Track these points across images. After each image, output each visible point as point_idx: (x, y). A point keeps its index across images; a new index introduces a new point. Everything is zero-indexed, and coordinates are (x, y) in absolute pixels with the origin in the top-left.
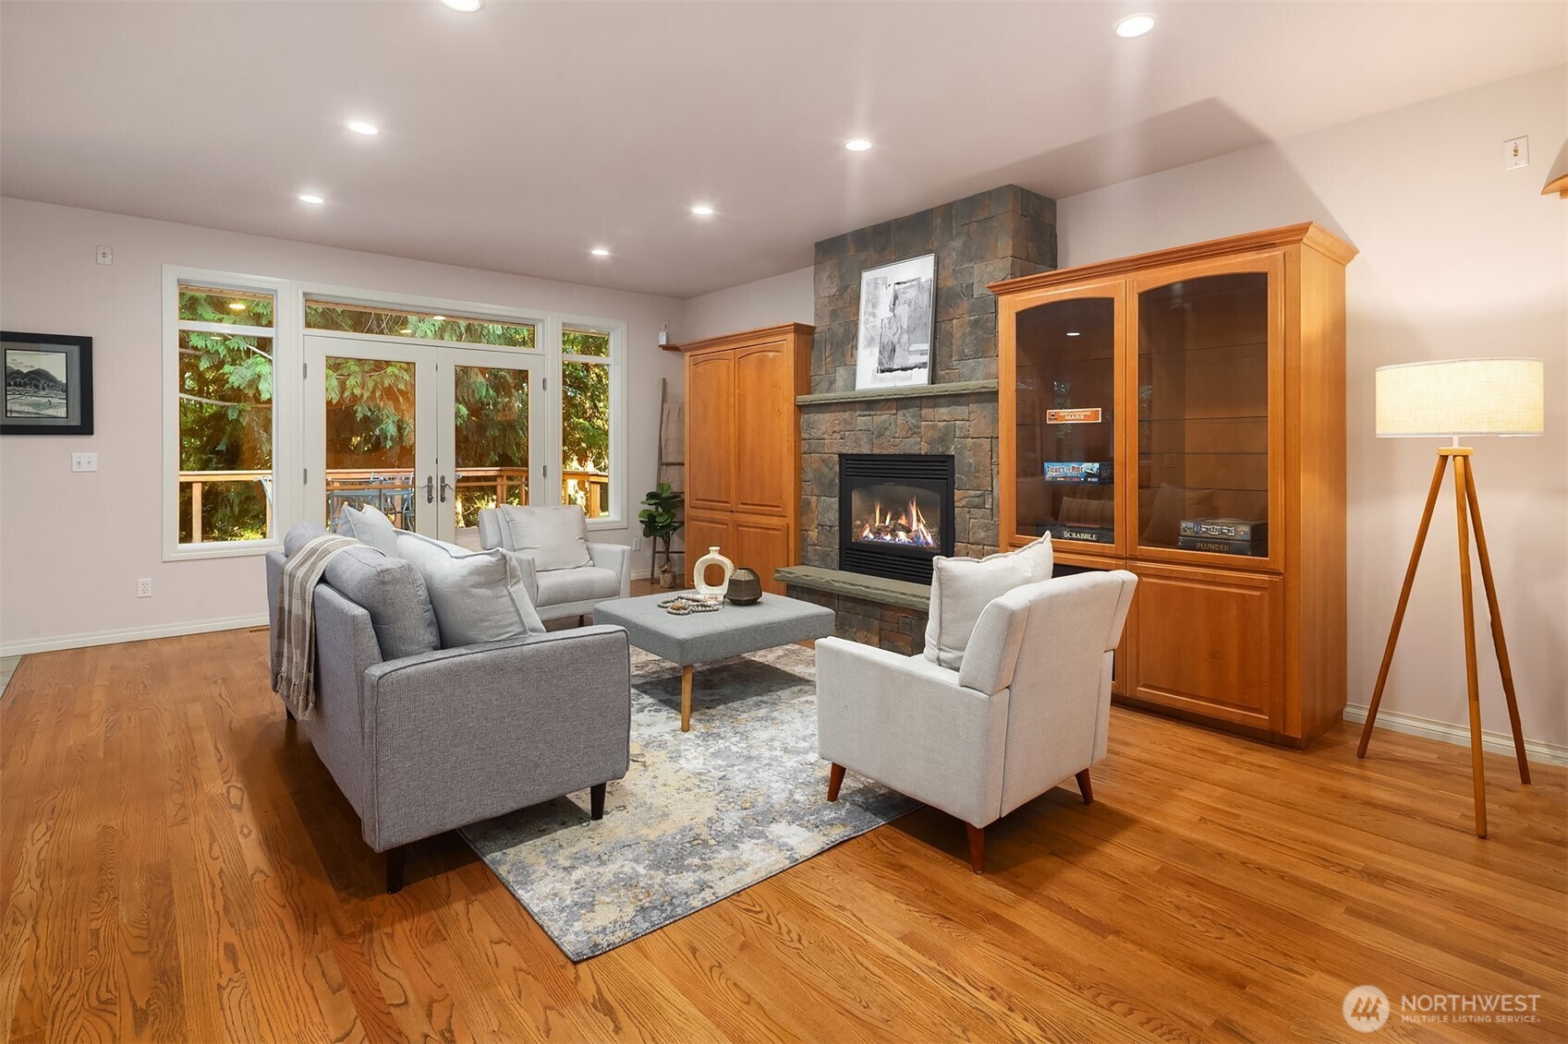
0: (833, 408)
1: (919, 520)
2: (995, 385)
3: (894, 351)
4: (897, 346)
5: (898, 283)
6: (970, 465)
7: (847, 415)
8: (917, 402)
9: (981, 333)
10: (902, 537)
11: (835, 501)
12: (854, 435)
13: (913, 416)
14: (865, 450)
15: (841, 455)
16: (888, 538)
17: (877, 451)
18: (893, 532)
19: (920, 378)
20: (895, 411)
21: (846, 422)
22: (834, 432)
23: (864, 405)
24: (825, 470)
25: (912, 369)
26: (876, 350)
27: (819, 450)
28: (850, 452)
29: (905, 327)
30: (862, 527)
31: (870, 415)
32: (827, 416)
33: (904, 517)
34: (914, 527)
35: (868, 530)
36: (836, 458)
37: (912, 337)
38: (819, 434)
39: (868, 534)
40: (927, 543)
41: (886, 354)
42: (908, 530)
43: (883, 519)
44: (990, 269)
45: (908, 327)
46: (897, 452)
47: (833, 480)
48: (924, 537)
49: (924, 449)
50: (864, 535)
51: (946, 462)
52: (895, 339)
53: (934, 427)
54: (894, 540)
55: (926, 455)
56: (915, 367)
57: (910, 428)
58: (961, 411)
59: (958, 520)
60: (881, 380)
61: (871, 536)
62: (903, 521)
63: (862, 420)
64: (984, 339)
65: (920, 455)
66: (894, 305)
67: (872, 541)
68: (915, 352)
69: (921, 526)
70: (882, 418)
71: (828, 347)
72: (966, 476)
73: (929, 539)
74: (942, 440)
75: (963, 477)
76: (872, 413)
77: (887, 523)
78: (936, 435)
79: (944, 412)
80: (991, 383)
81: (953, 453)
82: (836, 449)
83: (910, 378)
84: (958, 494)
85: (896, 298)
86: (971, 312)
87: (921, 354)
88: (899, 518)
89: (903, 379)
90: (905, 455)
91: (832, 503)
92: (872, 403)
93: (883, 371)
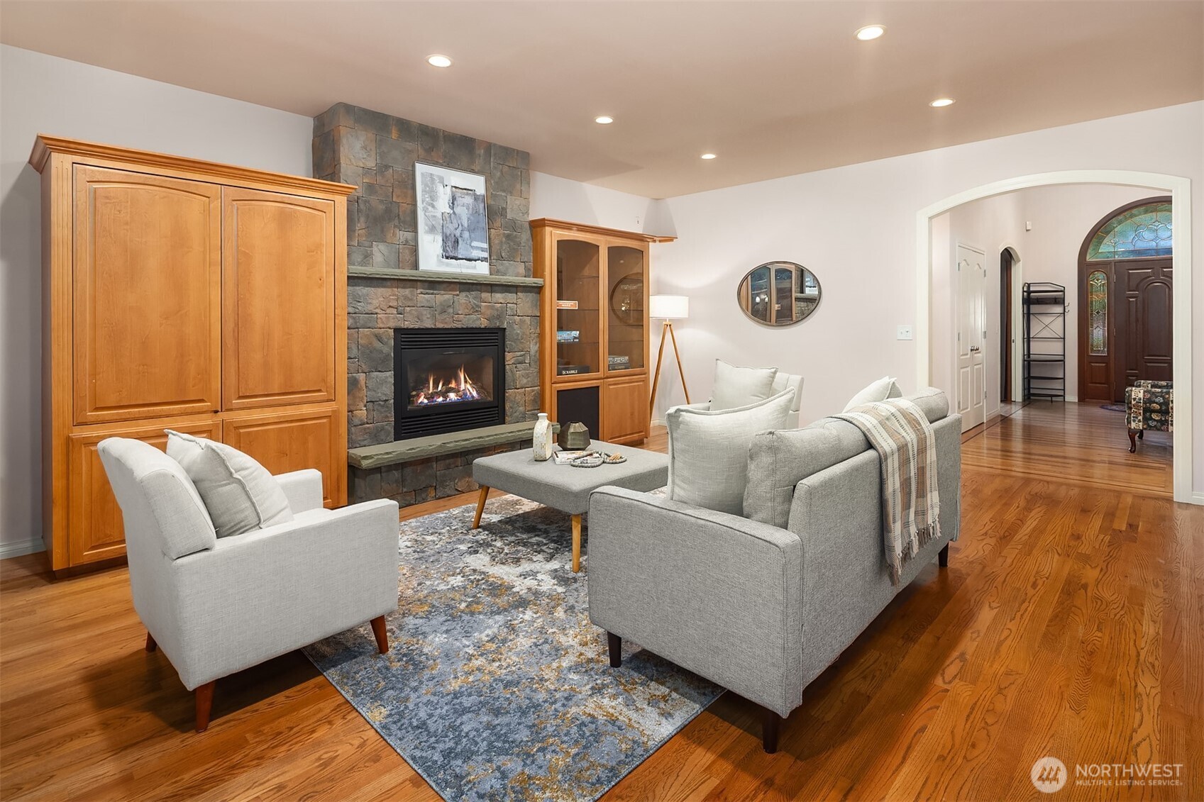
0: (389, 283)
1: (466, 382)
2: (542, 283)
3: (458, 242)
4: (460, 239)
5: (456, 187)
6: (518, 334)
7: (407, 292)
8: (479, 287)
9: (512, 244)
10: (452, 396)
11: (389, 376)
12: (416, 310)
13: (474, 298)
14: (428, 324)
15: (397, 330)
16: (440, 399)
17: (440, 326)
18: (444, 394)
19: (481, 270)
20: (458, 292)
21: (406, 298)
22: (390, 307)
23: (426, 284)
24: (378, 345)
25: (475, 260)
26: (439, 239)
27: (370, 325)
28: (412, 326)
29: (466, 225)
30: (418, 396)
31: (432, 294)
32: (380, 291)
33: (454, 382)
34: (463, 387)
35: (422, 397)
36: (391, 332)
37: (473, 236)
38: (370, 308)
39: (422, 400)
40: (473, 397)
41: (450, 244)
42: (457, 391)
43: (436, 385)
44: (517, 202)
45: (468, 226)
46: (459, 326)
47: (389, 355)
48: (470, 393)
49: (484, 323)
50: (419, 401)
51: (497, 333)
52: (458, 233)
53: (492, 308)
54: (446, 400)
55: (485, 328)
56: (479, 260)
57: (473, 308)
58: (511, 297)
59: (508, 374)
60: (448, 265)
61: (426, 401)
62: (453, 385)
63: (423, 297)
64: (514, 249)
65: (480, 328)
66: (453, 203)
67: (426, 405)
68: (477, 248)
69: (468, 386)
70: (442, 297)
71: (362, 219)
72: (515, 343)
73: (475, 394)
74: (499, 317)
75: (513, 343)
76: (435, 292)
77: (440, 389)
78: (496, 313)
79: (499, 297)
80: (539, 281)
81: (506, 327)
82: (393, 324)
83: (475, 268)
84: (508, 356)
85: (454, 199)
86: (506, 228)
87: (482, 251)
88: (450, 382)
89: (467, 268)
90: (467, 328)
91: (386, 377)
92: (434, 284)
93: (447, 258)
